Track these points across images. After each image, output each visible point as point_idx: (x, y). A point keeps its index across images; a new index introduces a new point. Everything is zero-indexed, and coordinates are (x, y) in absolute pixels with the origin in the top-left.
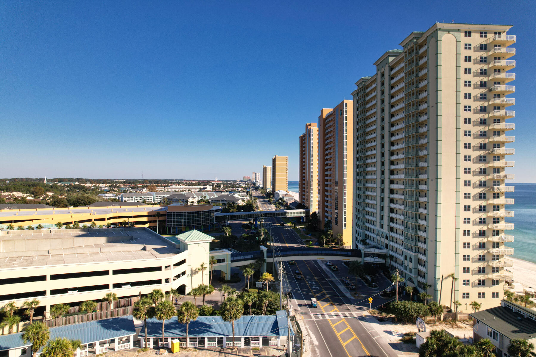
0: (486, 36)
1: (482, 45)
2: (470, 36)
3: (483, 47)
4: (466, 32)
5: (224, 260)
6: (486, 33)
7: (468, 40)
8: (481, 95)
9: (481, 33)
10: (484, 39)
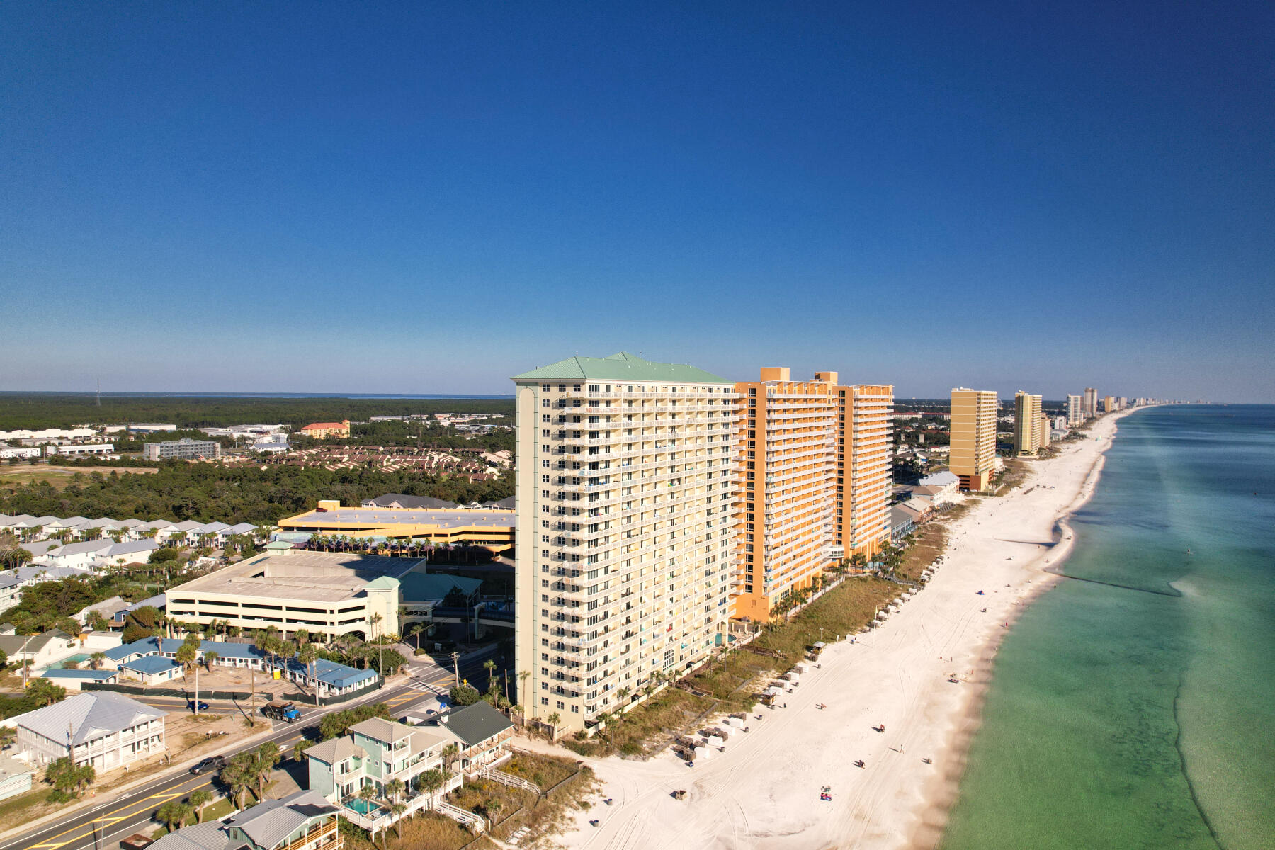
0: (564, 390)
1: (560, 401)
2: (548, 390)
3: (562, 404)
4: (544, 386)
5: (425, 614)
6: (564, 386)
7: (546, 395)
8: (560, 462)
9: (560, 386)
10: (562, 394)
